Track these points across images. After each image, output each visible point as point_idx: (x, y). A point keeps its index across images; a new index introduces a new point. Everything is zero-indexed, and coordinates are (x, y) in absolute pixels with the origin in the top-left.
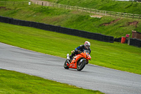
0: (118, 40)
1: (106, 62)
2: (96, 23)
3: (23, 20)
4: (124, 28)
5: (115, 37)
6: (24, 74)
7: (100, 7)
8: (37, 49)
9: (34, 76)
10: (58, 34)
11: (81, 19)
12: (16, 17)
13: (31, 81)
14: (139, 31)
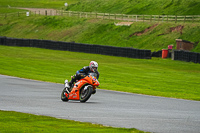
0: (158, 54)
1: (142, 87)
2: (125, 33)
3: (20, 38)
4: (165, 37)
5: (153, 51)
6: (27, 115)
7: (128, 10)
8: (44, 77)
9: (43, 116)
10: (71, 53)
11: (102, 29)
12: (11, 35)
13: (37, 123)
14: (185, 39)
